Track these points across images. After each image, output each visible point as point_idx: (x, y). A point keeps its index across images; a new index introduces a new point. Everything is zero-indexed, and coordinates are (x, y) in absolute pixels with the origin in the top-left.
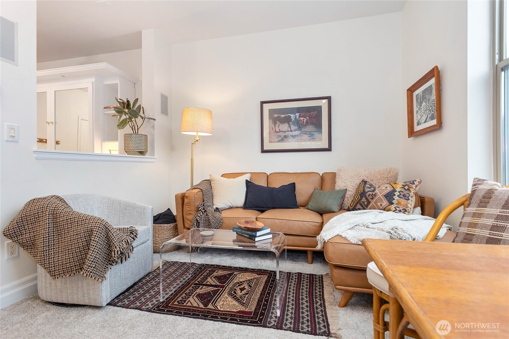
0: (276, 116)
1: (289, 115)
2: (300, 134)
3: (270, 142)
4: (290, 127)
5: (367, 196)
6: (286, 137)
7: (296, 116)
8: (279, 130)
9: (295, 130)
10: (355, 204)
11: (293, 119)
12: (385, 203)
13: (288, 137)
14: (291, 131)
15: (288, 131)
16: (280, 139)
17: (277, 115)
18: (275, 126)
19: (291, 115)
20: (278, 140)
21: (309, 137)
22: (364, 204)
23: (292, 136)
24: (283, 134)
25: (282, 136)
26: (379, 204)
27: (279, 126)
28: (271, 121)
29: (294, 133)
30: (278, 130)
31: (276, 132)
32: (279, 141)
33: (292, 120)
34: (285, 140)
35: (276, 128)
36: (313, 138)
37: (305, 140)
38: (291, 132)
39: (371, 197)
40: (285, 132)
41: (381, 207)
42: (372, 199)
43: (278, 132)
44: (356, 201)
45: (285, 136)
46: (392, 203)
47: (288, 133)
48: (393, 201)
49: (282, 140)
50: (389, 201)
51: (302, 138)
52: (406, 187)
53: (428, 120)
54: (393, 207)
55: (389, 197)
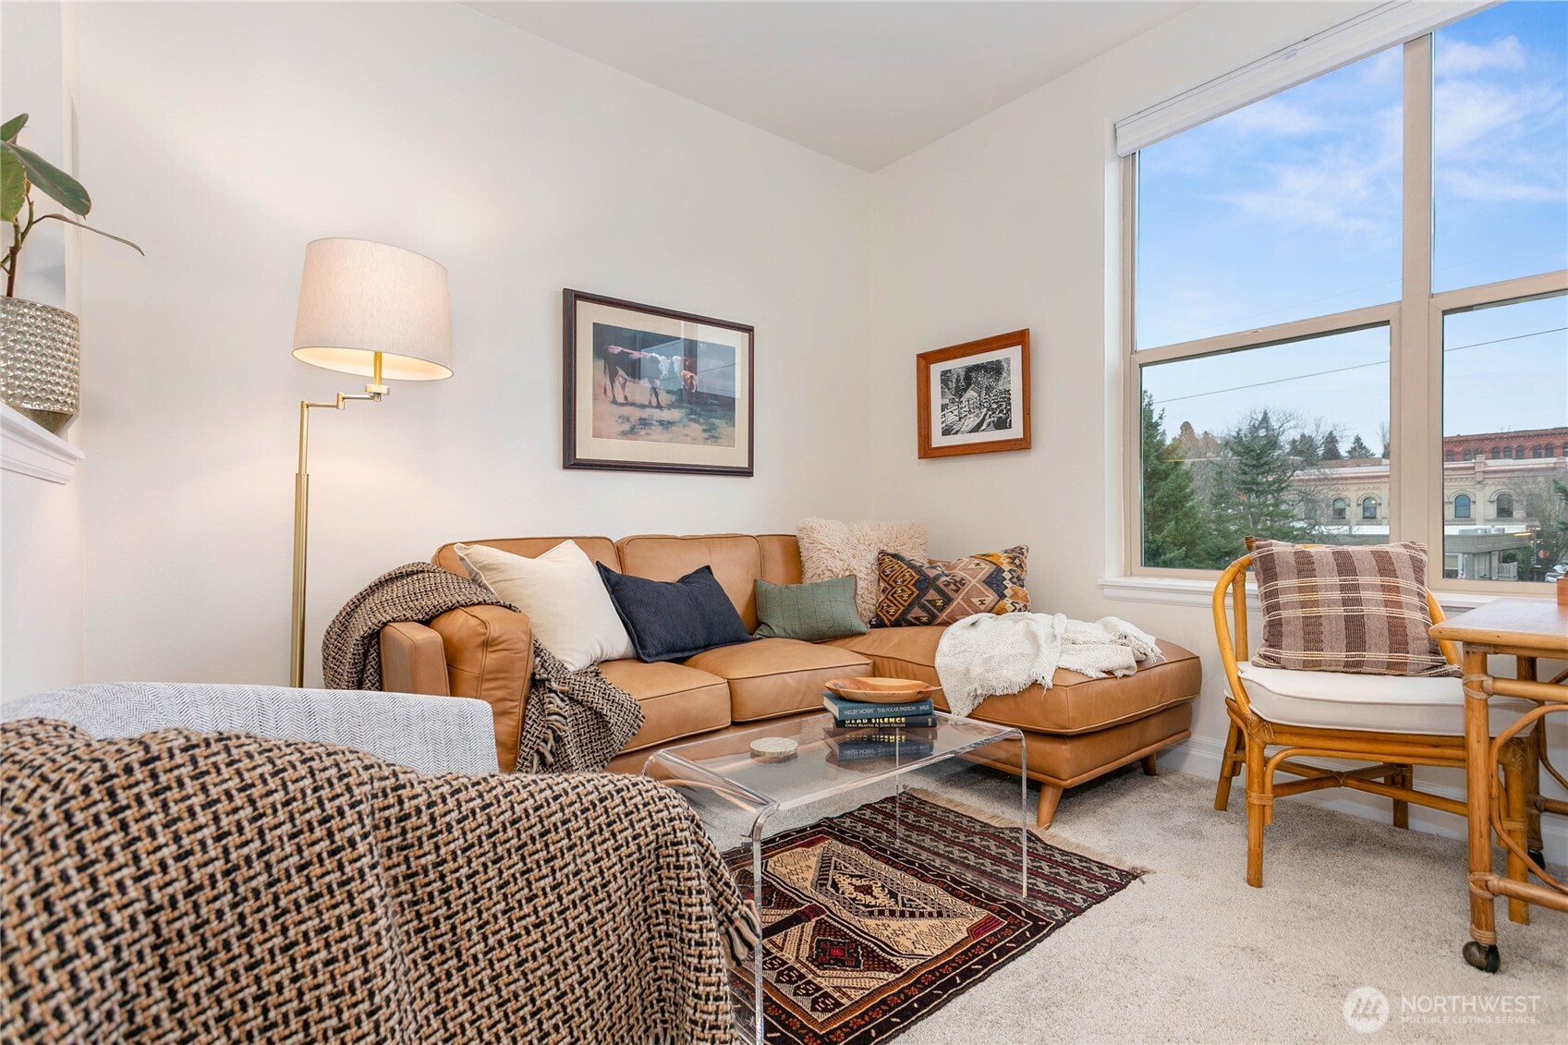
0: (617, 350)
1: (654, 355)
2: (682, 419)
3: (597, 434)
4: (657, 395)
5: (943, 588)
6: (644, 423)
7: (672, 363)
8: (626, 398)
9: (670, 406)
10: (902, 608)
11: (665, 372)
12: (990, 597)
13: (651, 424)
14: (659, 406)
15: (650, 406)
16: (627, 427)
17: (620, 349)
18: (612, 382)
19: (661, 358)
20: (622, 432)
21: (705, 431)
22: (935, 606)
23: (661, 423)
24: (637, 414)
25: (632, 420)
26: (976, 601)
27: (623, 386)
28: (602, 363)
29: (667, 415)
30: (620, 399)
31: (614, 402)
32: (624, 434)
33: (660, 372)
34: (643, 432)
35: (615, 389)
36: (714, 437)
37: (694, 440)
38: (657, 410)
39: (954, 588)
40: (643, 406)
41: (982, 607)
42: (957, 591)
43: (622, 405)
44: (905, 601)
45: (640, 419)
46: (1002, 596)
47: (649, 411)
48: (1005, 592)
49: (631, 433)
50: (996, 591)
51: (687, 431)
52: (1017, 562)
53: (984, 427)
54: (1007, 602)
55: (994, 581)
